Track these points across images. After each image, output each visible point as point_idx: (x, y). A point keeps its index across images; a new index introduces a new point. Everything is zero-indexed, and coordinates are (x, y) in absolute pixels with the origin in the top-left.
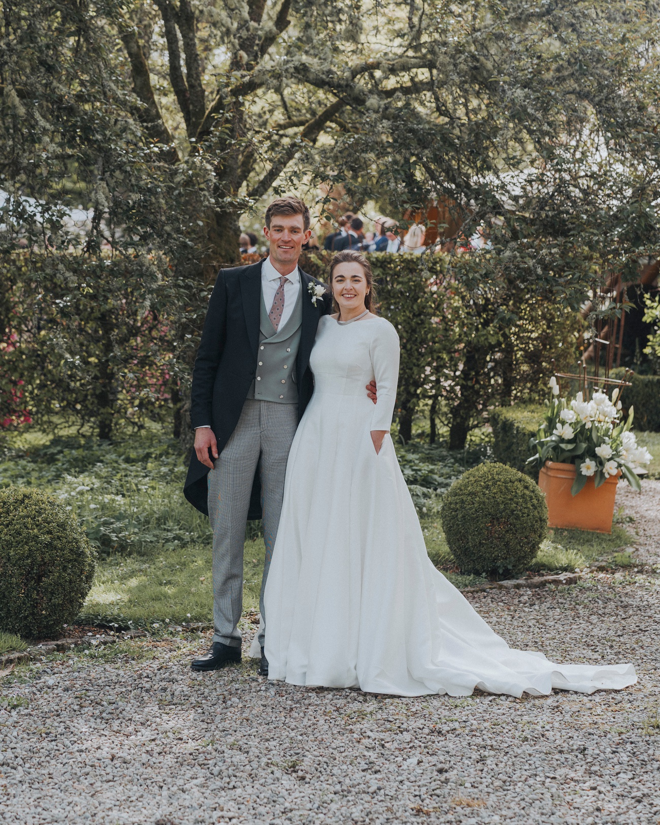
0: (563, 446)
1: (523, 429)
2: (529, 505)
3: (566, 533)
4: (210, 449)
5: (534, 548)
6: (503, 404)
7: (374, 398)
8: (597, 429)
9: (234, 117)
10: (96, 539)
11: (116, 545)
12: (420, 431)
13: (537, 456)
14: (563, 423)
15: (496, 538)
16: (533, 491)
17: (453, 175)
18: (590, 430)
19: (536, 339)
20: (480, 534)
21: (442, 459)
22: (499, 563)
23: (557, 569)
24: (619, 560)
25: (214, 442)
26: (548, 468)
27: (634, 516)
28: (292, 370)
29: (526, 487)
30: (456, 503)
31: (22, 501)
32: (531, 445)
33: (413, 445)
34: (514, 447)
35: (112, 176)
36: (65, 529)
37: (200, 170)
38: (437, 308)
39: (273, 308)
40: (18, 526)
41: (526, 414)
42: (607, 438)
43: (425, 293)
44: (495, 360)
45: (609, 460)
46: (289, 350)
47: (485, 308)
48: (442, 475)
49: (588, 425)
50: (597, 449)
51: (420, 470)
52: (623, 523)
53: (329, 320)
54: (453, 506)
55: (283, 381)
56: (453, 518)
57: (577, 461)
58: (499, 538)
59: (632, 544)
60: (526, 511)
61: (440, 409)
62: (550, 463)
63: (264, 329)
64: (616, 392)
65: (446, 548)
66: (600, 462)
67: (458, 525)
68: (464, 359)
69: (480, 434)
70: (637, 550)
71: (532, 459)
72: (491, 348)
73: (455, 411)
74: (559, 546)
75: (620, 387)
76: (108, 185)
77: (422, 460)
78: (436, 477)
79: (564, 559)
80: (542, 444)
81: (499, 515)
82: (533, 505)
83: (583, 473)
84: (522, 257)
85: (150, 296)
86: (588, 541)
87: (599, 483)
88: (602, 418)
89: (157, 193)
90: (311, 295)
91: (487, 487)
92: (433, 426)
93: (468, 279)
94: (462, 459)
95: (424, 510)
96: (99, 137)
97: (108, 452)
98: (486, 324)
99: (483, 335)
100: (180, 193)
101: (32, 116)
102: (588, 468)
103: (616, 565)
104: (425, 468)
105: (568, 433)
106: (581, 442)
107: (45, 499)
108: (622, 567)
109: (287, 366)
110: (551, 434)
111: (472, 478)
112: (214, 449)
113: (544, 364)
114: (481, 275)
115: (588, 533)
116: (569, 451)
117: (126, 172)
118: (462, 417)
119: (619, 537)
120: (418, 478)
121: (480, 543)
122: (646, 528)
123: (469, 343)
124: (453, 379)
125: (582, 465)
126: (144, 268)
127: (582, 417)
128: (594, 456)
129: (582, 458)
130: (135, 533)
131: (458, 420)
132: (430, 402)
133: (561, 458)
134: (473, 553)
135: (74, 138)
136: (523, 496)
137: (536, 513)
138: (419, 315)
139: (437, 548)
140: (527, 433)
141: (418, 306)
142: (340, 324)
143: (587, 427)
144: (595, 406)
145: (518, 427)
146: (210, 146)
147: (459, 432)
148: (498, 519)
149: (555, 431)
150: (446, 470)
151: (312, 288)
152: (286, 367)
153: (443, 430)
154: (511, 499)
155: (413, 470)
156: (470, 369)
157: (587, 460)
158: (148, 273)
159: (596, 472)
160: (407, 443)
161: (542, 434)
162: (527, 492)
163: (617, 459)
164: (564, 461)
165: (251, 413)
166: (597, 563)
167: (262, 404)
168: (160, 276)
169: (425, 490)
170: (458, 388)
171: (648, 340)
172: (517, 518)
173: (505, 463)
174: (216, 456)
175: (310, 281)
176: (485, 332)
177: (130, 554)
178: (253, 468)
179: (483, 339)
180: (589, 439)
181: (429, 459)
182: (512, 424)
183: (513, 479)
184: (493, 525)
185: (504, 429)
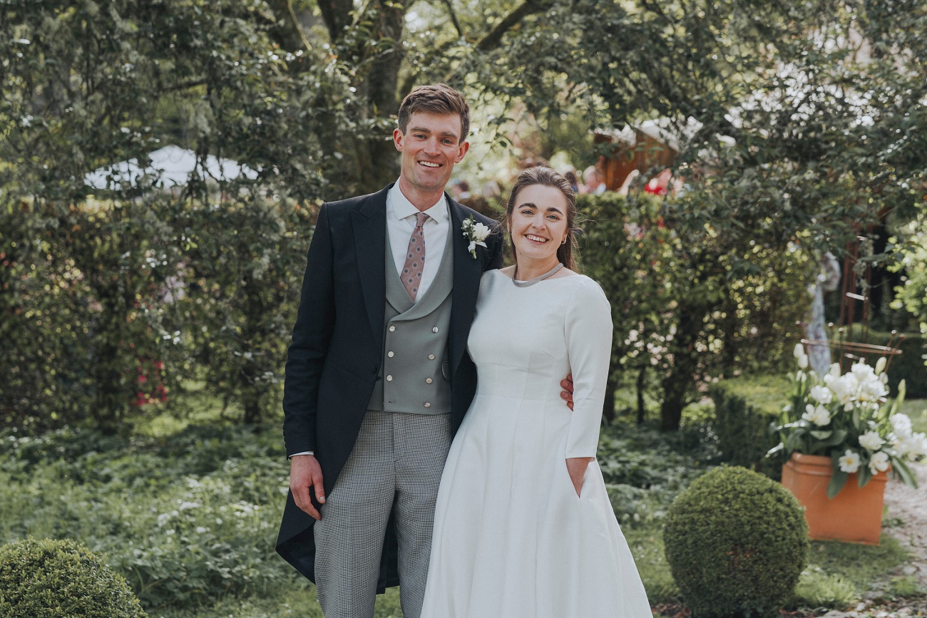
0: (815, 434)
1: (759, 409)
2: (785, 526)
3: (822, 548)
4: (312, 489)
5: (793, 580)
6: (726, 377)
7: (570, 404)
8: (859, 410)
9: (378, 14)
10: (200, 577)
11: (228, 584)
12: (624, 407)
13: (781, 446)
14: (814, 403)
15: (740, 571)
16: (789, 505)
17: (667, 85)
18: (851, 413)
19: (761, 295)
20: (718, 565)
21: (654, 444)
22: (745, 605)
23: (820, 605)
24: (900, 588)
25: (318, 477)
26: (795, 463)
27: (900, 516)
28: (441, 362)
29: (780, 500)
30: (684, 524)
31: (41, 563)
32: (772, 432)
33: (618, 428)
34: (746, 431)
35: (219, 95)
36: (105, 604)
37: (333, 83)
38: (643, 260)
39: (407, 264)
40: (31, 603)
41: (759, 389)
42: (872, 423)
43: (627, 242)
44: (715, 322)
45: (875, 452)
46: (436, 329)
47: (701, 258)
48: (655, 467)
49: (848, 408)
50: (861, 438)
51: (628, 462)
52: (889, 527)
53: (499, 278)
54: (679, 527)
55: (429, 380)
56: (681, 543)
57: (834, 453)
58: (744, 571)
59: (910, 560)
60: (781, 533)
61: (649, 383)
62: (798, 456)
63: (393, 297)
64: (882, 362)
65: (668, 577)
66: (865, 454)
67: (687, 554)
68: (677, 321)
69: (698, 410)
70: (918, 569)
71: (774, 450)
72: (710, 307)
73: (667, 384)
74: (818, 569)
75: (887, 356)
76: (212, 106)
77: (632, 448)
78: (648, 469)
79: (828, 590)
80: (787, 431)
81: (744, 540)
82: (790, 525)
83: (843, 469)
84: (765, 187)
85: (269, 251)
86: (853, 559)
87: (863, 482)
88: (865, 396)
89: (278, 115)
90: (467, 240)
91: (726, 501)
92: (641, 402)
93: (693, 218)
94: (678, 443)
95: (637, 517)
96: (198, 42)
97: (248, 442)
98: (703, 278)
99: (700, 292)
100: (308, 115)
101: (108, 15)
102: (849, 462)
103: (896, 596)
104: (635, 458)
105: (822, 417)
106: (839, 428)
107: (76, 557)
108: (906, 597)
109: (434, 356)
110: (799, 418)
111: (704, 489)
112: (319, 490)
113: (775, 325)
114: (709, 212)
115: (852, 547)
116: (824, 440)
117: (237, 88)
118: (676, 392)
119: (891, 551)
120: (627, 474)
121: (719, 579)
122: (920, 534)
123: (681, 303)
124: (664, 344)
125: (842, 459)
126: (262, 214)
127: (840, 397)
128: (856, 447)
129: (840, 450)
130: (254, 566)
131: (672, 395)
132: (637, 374)
133: (813, 449)
134: (710, 592)
135: (166, 45)
136: (776, 513)
137: (794, 536)
138: (621, 269)
139: (657, 577)
140: (764, 415)
141: (620, 259)
142: (518, 285)
143: (846, 409)
144: (855, 381)
145: (751, 408)
146: (344, 51)
147: (672, 409)
148: (742, 545)
149: (804, 416)
150: (661, 460)
151: (469, 229)
152: (432, 357)
153: (653, 405)
154: (760, 518)
155: (620, 462)
156: (685, 333)
157: (848, 452)
158: (266, 221)
159: (859, 468)
160: (610, 425)
161: (785, 418)
162: (781, 507)
163: (887, 450)
164: (816, 453)
165: (375, 432)
166: (871, 594)
167: (395, 417)
168: (282, 224)
169: (636, 490)
170: (670, 357)
171: (897, 293)
172: (769, 543)
173: (748, 467)
174: (321, 499)
175: (466, 216)
176: (702, 288)
177: (247, 596)
178: (384, 518)
179: (700, 296)
180: (849, 424)
181: (637, 446)
182: (742, 403)
183: (762, 489)
184: (736, 554)
185: (732, 409)
